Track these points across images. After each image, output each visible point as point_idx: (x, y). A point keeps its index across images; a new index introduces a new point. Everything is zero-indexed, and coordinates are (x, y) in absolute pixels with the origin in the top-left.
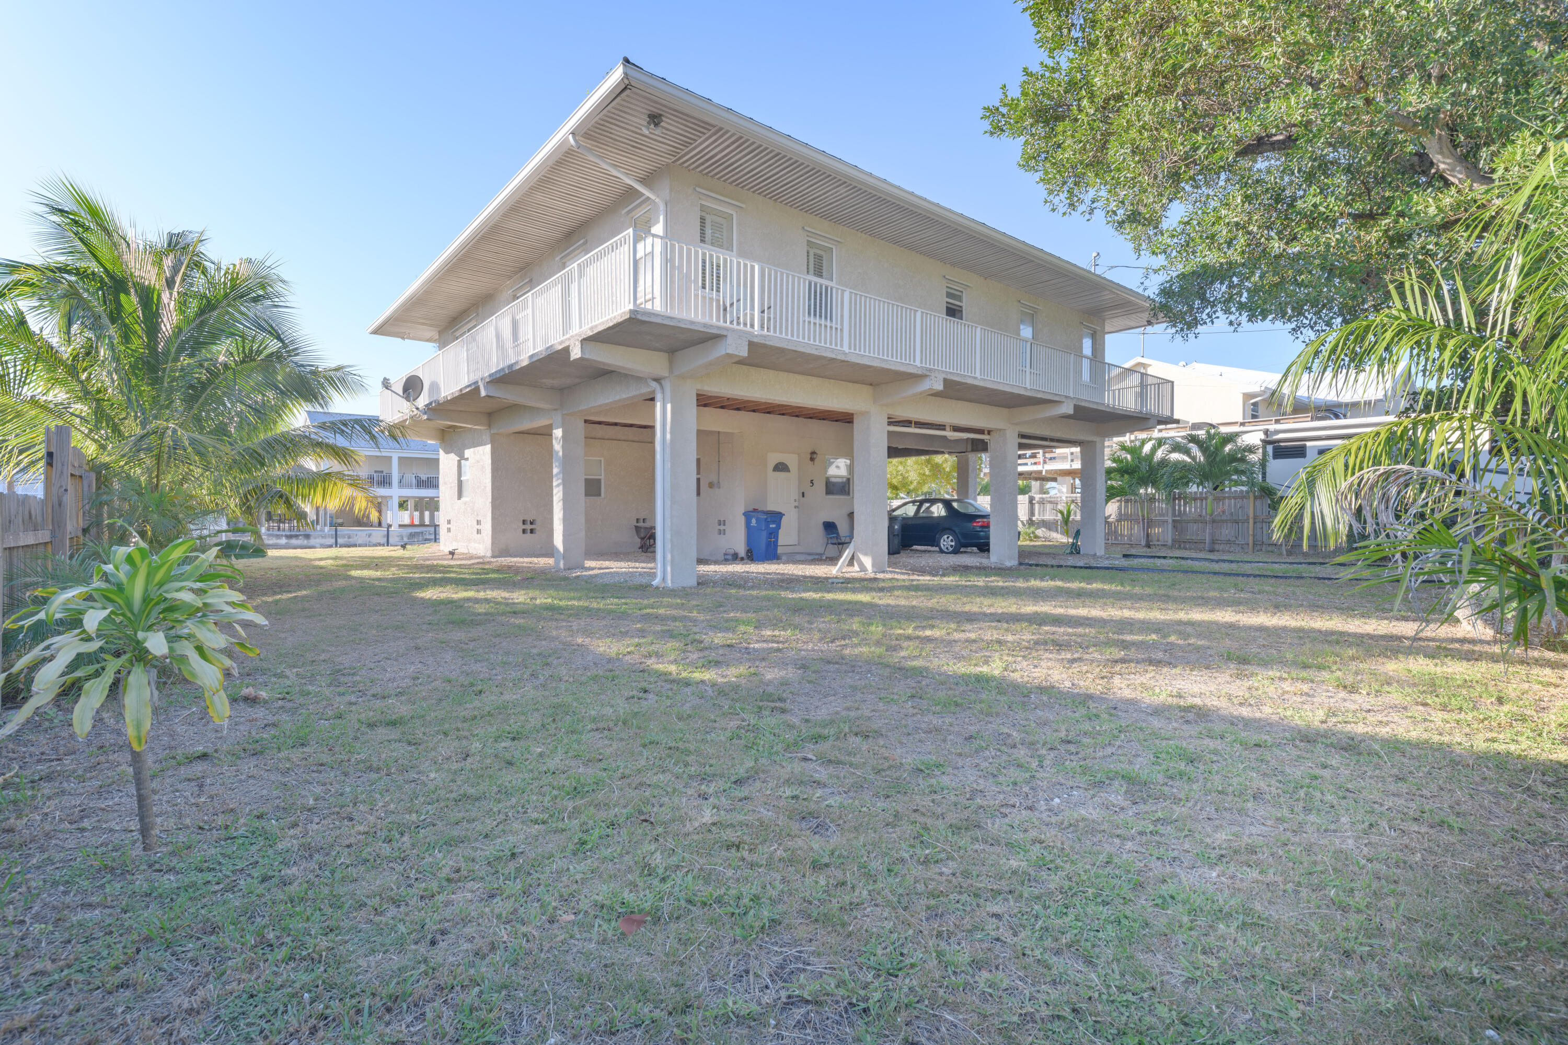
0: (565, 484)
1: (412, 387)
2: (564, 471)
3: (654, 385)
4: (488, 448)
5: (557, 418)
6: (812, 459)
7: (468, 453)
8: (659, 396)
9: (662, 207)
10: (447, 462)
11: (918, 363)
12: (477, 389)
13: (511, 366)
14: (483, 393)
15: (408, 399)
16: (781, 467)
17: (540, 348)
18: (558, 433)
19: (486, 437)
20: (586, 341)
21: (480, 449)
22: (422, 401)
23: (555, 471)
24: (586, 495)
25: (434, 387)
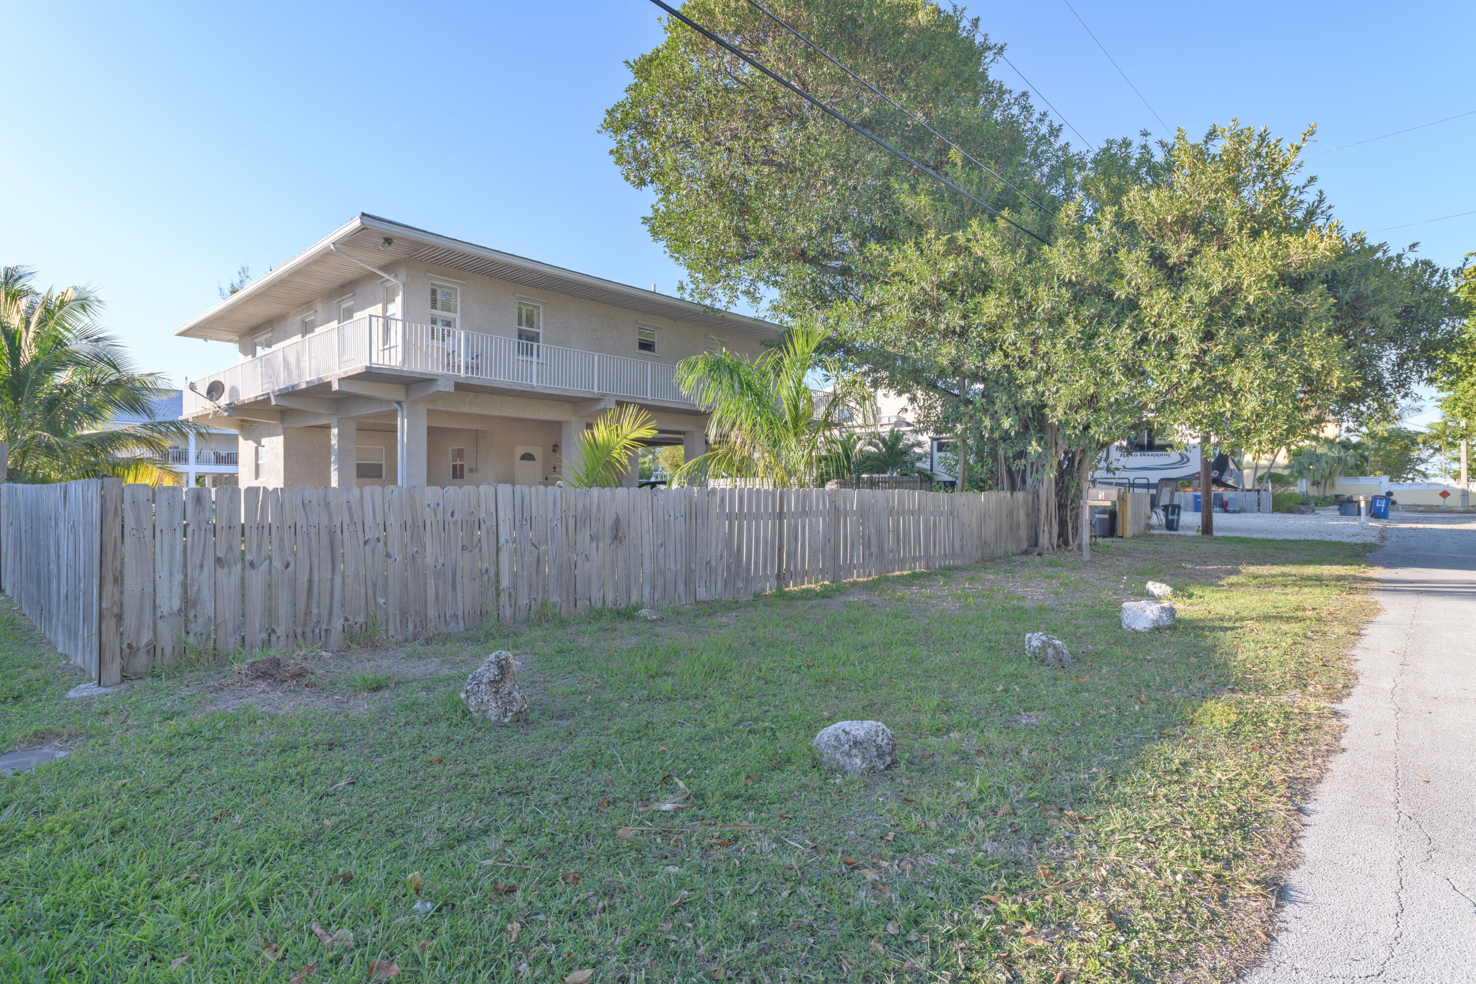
0: (339, 470)
1: (215, 390)
2: (339, 461)
3: (396, 406)
4: (281, 439)
5: (333, 421)
6: (554, 451)
7: (264, 441)
8: (399, 414)
9: (401, 287)
10: (245, 448)
11: (596, 391)
12: (269, 399)
13: (293, 387)
14: (273, 403)
15: (211, 399)
16: (527, 457)
17: (314, 378)
18: (335, 431)
19: (280, 429)
20: (341, 380)
21: (274, 439)
22: (224, 401)
23: (333, 458)
24: (358, 476)
25: (234, 391)
